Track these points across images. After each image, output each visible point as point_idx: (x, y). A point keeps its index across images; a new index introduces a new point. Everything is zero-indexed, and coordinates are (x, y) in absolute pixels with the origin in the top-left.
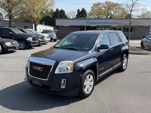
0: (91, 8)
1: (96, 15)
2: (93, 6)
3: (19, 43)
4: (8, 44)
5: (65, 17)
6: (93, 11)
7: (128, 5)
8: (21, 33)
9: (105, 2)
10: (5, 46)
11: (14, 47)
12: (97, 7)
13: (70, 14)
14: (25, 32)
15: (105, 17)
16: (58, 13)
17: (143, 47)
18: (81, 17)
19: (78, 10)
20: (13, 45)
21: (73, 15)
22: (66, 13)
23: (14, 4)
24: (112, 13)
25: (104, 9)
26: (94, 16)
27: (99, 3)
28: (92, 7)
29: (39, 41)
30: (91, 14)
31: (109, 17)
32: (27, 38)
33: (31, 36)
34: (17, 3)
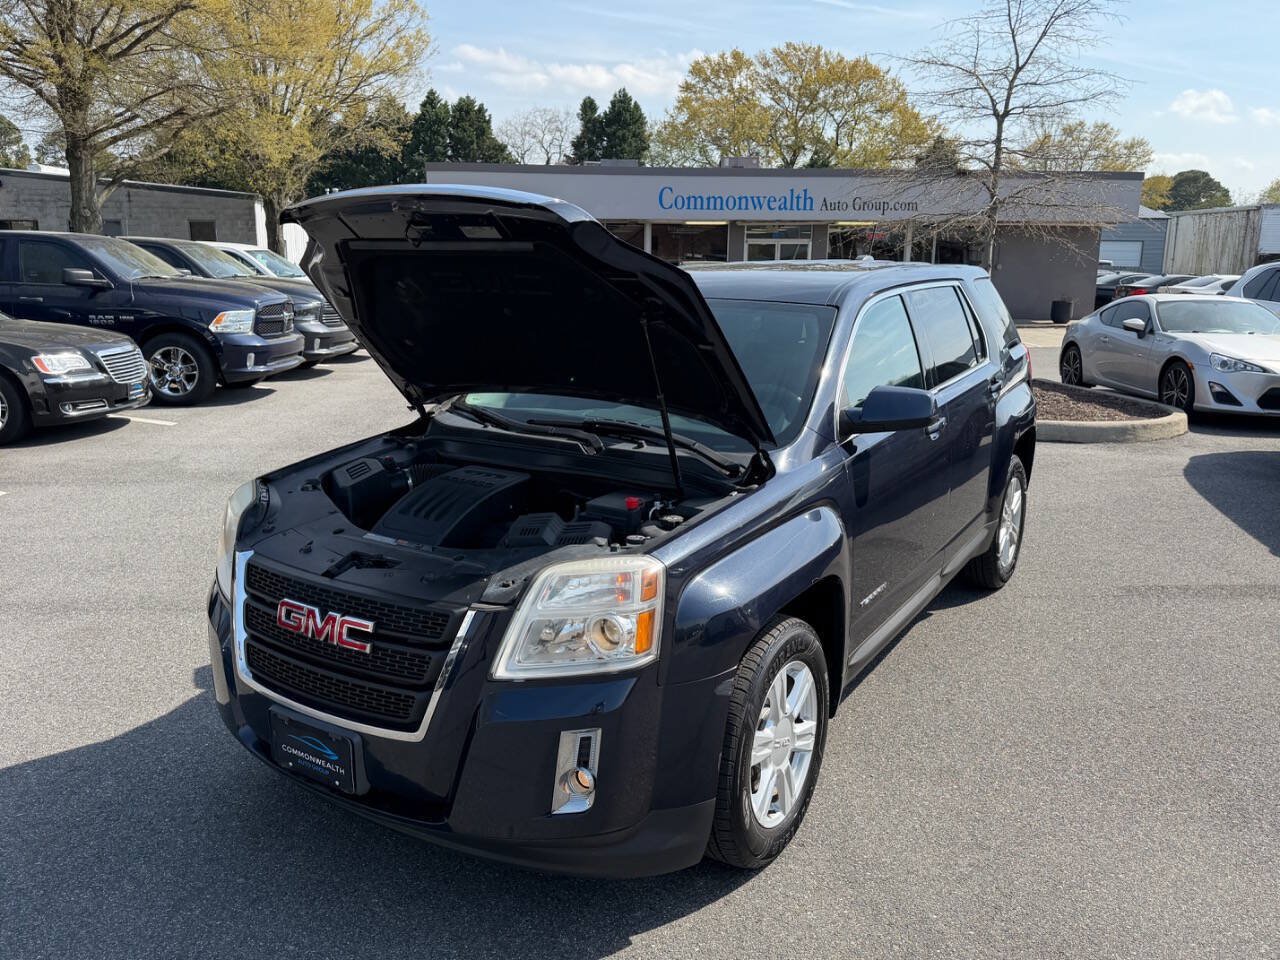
0: (676, 94)
1: (717, 141)
2: (692, 80)
3: (147, 356)
4: (62, 365)
5: (494, 157)
6: (694, 116)
7: (981, 70)
8: (167, 272)
9: (775, 51)
10: (33, 377)
11: (111, 384)
12: (720, 88)
13: (524, 134)
14: (197, 270)
15: (777, 163)
16: (439, 121)
17: (1080, 382)
18: (607, 155)
19: (589, 106)
20: (100, 376)
21: (548, 138)
22: (501, 126)
23: (105, 47)
24: (829, 133)
25: (766, 99)
26: (703, 151)
27: (737, 56)
28: (687, 87)
29: (310, 337)
30: (677, 135)
31: (803, 160)
32: (213, 314)
33: (246, 296)
34: (124, 44)
